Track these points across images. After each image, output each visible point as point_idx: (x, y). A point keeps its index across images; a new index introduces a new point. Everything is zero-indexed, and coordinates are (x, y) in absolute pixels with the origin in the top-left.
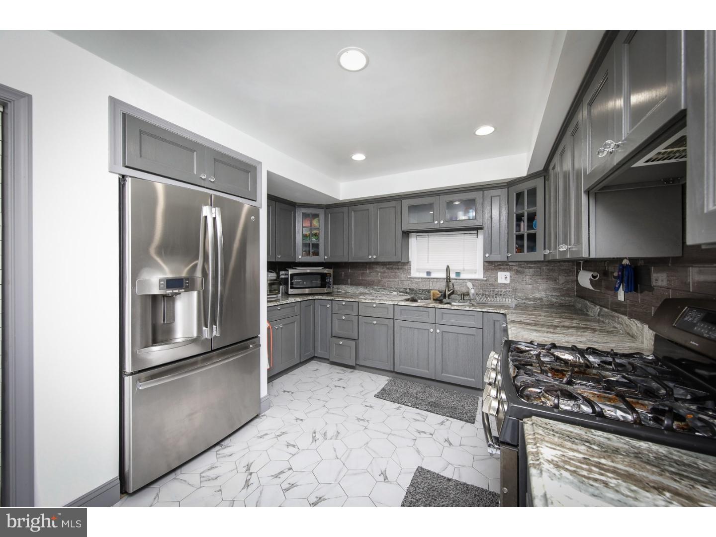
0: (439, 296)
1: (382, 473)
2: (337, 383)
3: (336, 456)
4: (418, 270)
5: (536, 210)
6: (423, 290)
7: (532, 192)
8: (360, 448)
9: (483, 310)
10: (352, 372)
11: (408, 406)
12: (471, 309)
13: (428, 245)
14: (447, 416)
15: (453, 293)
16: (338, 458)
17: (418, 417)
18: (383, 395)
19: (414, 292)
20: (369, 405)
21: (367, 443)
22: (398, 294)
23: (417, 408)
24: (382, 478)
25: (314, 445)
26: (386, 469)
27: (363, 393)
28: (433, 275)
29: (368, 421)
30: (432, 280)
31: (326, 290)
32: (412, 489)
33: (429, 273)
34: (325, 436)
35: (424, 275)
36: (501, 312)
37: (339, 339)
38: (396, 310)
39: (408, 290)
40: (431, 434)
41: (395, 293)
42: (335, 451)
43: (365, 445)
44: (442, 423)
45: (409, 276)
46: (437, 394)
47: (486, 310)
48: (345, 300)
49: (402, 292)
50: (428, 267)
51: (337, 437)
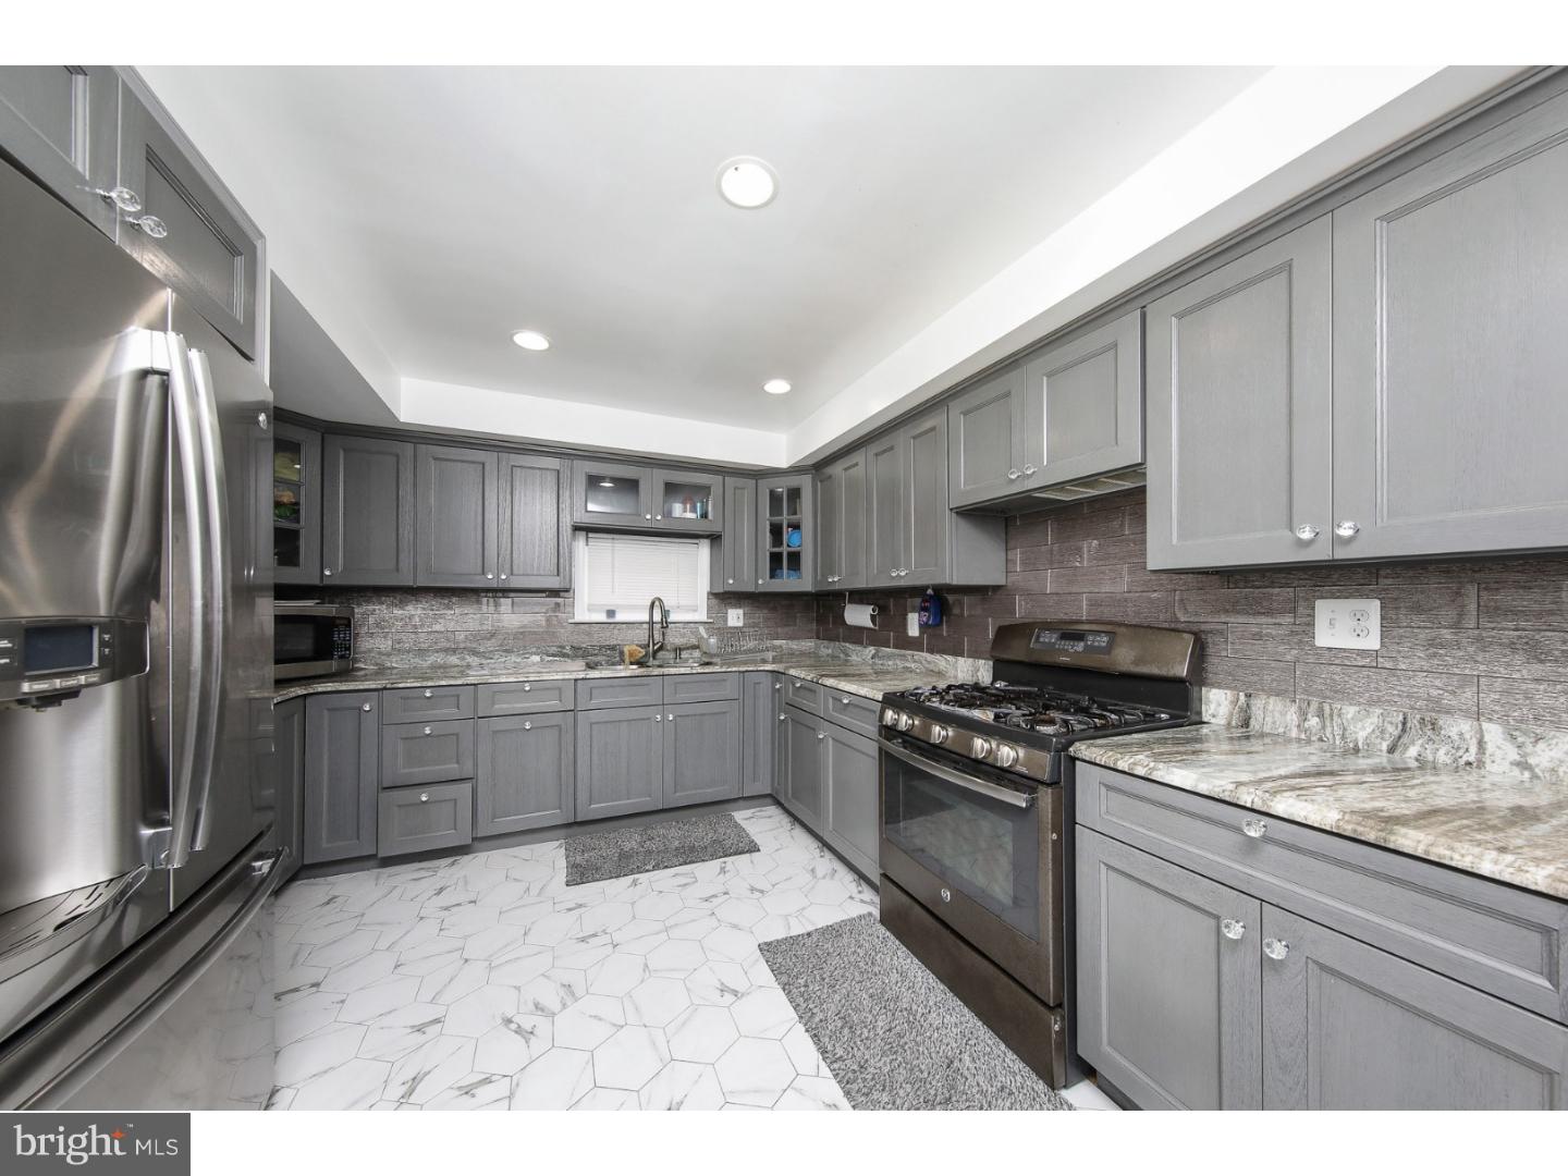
0: (641, 655)
1: (722, 991)
2: (444, 899)
3: (615, 1025)
4: (591, 608)
5: (800, 519)
6: (601, 647)
7: (795, 494)
8: (642, 981)
9: (741, 669)
10: (453, 864)
11: (647, 871)
12: (723, 670)
13: (613, 558)
14: (721, 857)
15: (661, 648)
16: (622, 1027)
17: (683, 880)
18: (580, 874)
19: (581, 652)
20: (572, 905)
21: (646, 966)
22: (542, 660)
23: (666, 867)
24: (729, 998)
25: (537, 1045)
26: (719, 980)
27: (534, 891)
28: (619, 617)
29: (604, 932)
30: (618, 626)
31: (334, 665)
32: (784, 979)
33: (611, 613)
34: (542, 1010)
35: (602, 617)
36: (766, 668)
37: (416, 790)
38: (579, 690)
39: (567, 650)
40: (725, 893)
41: (536, 658)
42: (600, 1019)
43: (644, 971)
44: (723, 870)
45: (570, 621)
46: (673, 832)
47: (744, 669)
48: (430, 684)
49: (553, 655)
50: (611, 602)
51: (573, 994)
